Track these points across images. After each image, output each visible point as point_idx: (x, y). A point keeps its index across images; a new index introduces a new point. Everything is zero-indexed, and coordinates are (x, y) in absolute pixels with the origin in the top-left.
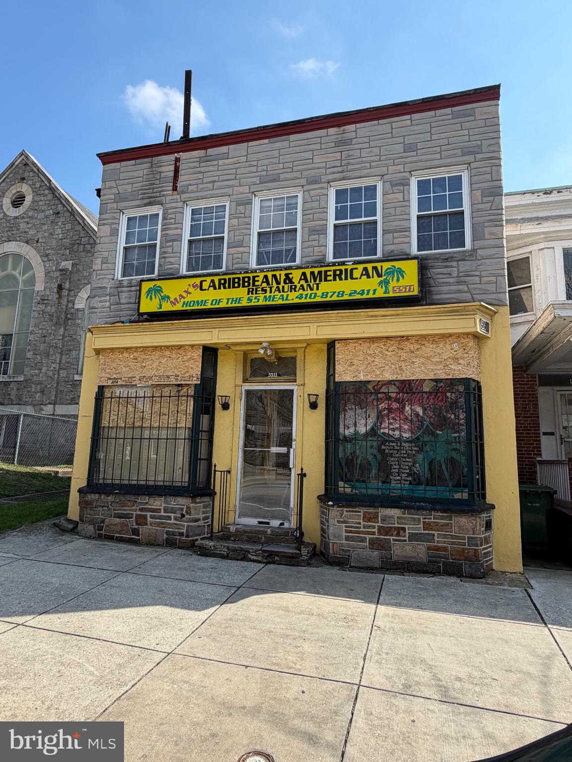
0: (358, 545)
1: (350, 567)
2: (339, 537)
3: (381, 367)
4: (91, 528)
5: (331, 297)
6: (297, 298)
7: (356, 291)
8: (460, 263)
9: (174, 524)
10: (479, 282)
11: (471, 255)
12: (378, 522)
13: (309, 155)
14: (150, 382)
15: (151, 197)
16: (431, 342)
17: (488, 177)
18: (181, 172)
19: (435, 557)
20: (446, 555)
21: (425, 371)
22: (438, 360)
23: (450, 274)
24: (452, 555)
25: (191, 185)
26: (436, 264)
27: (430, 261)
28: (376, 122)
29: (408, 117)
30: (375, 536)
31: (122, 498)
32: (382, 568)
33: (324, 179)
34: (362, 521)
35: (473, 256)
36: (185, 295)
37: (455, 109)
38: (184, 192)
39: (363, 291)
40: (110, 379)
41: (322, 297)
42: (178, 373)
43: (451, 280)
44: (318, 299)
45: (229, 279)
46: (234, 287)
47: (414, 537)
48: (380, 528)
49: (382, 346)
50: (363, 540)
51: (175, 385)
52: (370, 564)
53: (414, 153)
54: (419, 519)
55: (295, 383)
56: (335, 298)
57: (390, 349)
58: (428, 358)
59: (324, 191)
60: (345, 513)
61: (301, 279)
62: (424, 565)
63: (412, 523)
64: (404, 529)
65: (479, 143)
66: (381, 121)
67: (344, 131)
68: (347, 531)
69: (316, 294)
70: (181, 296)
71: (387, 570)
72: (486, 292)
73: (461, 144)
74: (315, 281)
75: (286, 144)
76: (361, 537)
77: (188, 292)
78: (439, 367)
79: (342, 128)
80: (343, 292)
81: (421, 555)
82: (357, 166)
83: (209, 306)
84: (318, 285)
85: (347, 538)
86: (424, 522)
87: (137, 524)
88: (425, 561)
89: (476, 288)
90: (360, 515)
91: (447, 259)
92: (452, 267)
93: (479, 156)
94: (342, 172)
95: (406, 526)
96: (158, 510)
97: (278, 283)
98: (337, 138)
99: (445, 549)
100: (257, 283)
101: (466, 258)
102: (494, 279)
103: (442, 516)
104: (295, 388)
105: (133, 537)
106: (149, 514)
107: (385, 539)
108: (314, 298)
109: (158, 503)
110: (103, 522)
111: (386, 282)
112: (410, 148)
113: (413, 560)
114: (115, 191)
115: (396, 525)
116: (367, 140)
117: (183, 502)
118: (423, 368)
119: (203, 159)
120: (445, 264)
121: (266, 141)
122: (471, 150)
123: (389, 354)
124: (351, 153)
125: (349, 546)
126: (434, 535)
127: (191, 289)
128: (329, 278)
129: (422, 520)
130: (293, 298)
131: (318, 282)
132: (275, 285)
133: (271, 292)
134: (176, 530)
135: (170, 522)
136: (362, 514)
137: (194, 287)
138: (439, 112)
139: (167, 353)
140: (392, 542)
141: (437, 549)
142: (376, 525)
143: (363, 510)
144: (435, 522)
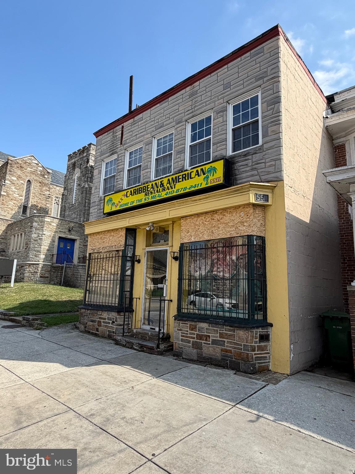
0: (187, 345)
1: (183, 358)
2: (178, 339)
3: (203, 232)
4: (83, 326)
5: (180, 191)
6: (165, 195)
7: (192, 186)
8: (253, 156)
9: (111, 326)
10: (264, 167)
11: (260, 149)
12: (196, 331)
13: (177, 107)
14: (106, 250)
15: (113, 150)
16: (228, 213)
17: (271, 92)
18: (124, 133)
19: (225, 356)
20: (231, 355)
21: (225, 232)
22: (232, 224)
23: (247, 165)
24: (234, 356)
25: (127, 139)
26: (240, 160)
27: (236, 158)
28: (209, 76)
29: (226, 66)
30: (195, 340)
31: (92, 311)
32: (198, 361)
33: (184, 119)
34: (188, 330)
35: (261, 150)
36: (120, 201)
37: (252, 51)
38: (125, 144)
39: (196, 185)
40: (92, 249)
41: (176, 192)
42: (116, 244)
43: (248, 169)
44: (175, 194)
45: (137, 189)
46: (139, 193)
47: (214, 342)
48: (197, 334)
49: (203, 219)
50: (189, 342)
51: (115, 250)
52: (192, 358)
53: (229, 89)
54: (217, 330)
55: (168, 246)
56: (182, 192)
57: (207, 220)
58: (227, 224)
59: (184, 127)
60: (181, 324)
61: (167, 183)
62: (219, 361)
63: (213, 333)
64: (209, 336)
65: (266, 70)
66: (212, 74)
67: (193, 87)
68: (182, 336)
69: (174, 191)
70: (119, 202)
71: (200, 362)
72: (269, 173)
73: (255, 74)
74: (174, 183)
75: (167, 104)
76: (188, 340)
77: (122, 199)
78: (232, 229)
79: (192, 86)
80: (186, 187)
81: (218, 355)
82: (199, 107)
83: (129, 206)
84: (175, 185)
85: (182, 340)
86: (220, 333)
87: (98, 326)
88: (220, 358)
89: (262, 172)
90: (188, 326)
91: (245, 155)
92: (248, 159)
93: (265, 79)
94: (192, 112)
95: (210, 335)
96: (105, 319)
97: (157, 188)
98: (190, 93)
99: (230, 351)
100: (149, 189)
101: (257, 152)
102: (273, 163)
103: (229, 329)
104: (168, 248)
105: (97, 332)
106: (102, 320)
107: (199, 342)
108: (173, 193)
109: (105, 315)
110: (87, 324)
111: (207, 177)
112: (227, 86)
113: (213, 357)
114: (100, 150)
115: (205, 334)
116: (204, 89)
117: (114, 315)
118: (224, 231)
119: (133, 123)
120: (244, 159)
121: (158, 105)
122: (261, 76)
123: (207, 223)
124: (196, 99)
125: (182, 345)
126: (225, 342)
127: (123, 198)
128: (180, 180)
129: (219, 331)
130: (164, 195)
131: (175, 184)
132: (156, 189)
133: (154, 194)
134: (112, 330)
135: (109, 325)
136: (188, 325)
137: (124, 196)
138: (243, 57)
139: (112, 234)
140: (203, 344)
141: (226, 351)
142: (196, 332)
143: (189, 323)
144: (225, 333)
